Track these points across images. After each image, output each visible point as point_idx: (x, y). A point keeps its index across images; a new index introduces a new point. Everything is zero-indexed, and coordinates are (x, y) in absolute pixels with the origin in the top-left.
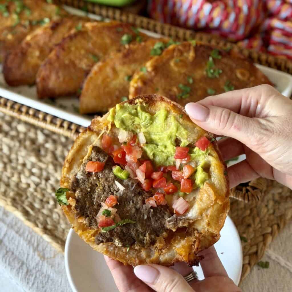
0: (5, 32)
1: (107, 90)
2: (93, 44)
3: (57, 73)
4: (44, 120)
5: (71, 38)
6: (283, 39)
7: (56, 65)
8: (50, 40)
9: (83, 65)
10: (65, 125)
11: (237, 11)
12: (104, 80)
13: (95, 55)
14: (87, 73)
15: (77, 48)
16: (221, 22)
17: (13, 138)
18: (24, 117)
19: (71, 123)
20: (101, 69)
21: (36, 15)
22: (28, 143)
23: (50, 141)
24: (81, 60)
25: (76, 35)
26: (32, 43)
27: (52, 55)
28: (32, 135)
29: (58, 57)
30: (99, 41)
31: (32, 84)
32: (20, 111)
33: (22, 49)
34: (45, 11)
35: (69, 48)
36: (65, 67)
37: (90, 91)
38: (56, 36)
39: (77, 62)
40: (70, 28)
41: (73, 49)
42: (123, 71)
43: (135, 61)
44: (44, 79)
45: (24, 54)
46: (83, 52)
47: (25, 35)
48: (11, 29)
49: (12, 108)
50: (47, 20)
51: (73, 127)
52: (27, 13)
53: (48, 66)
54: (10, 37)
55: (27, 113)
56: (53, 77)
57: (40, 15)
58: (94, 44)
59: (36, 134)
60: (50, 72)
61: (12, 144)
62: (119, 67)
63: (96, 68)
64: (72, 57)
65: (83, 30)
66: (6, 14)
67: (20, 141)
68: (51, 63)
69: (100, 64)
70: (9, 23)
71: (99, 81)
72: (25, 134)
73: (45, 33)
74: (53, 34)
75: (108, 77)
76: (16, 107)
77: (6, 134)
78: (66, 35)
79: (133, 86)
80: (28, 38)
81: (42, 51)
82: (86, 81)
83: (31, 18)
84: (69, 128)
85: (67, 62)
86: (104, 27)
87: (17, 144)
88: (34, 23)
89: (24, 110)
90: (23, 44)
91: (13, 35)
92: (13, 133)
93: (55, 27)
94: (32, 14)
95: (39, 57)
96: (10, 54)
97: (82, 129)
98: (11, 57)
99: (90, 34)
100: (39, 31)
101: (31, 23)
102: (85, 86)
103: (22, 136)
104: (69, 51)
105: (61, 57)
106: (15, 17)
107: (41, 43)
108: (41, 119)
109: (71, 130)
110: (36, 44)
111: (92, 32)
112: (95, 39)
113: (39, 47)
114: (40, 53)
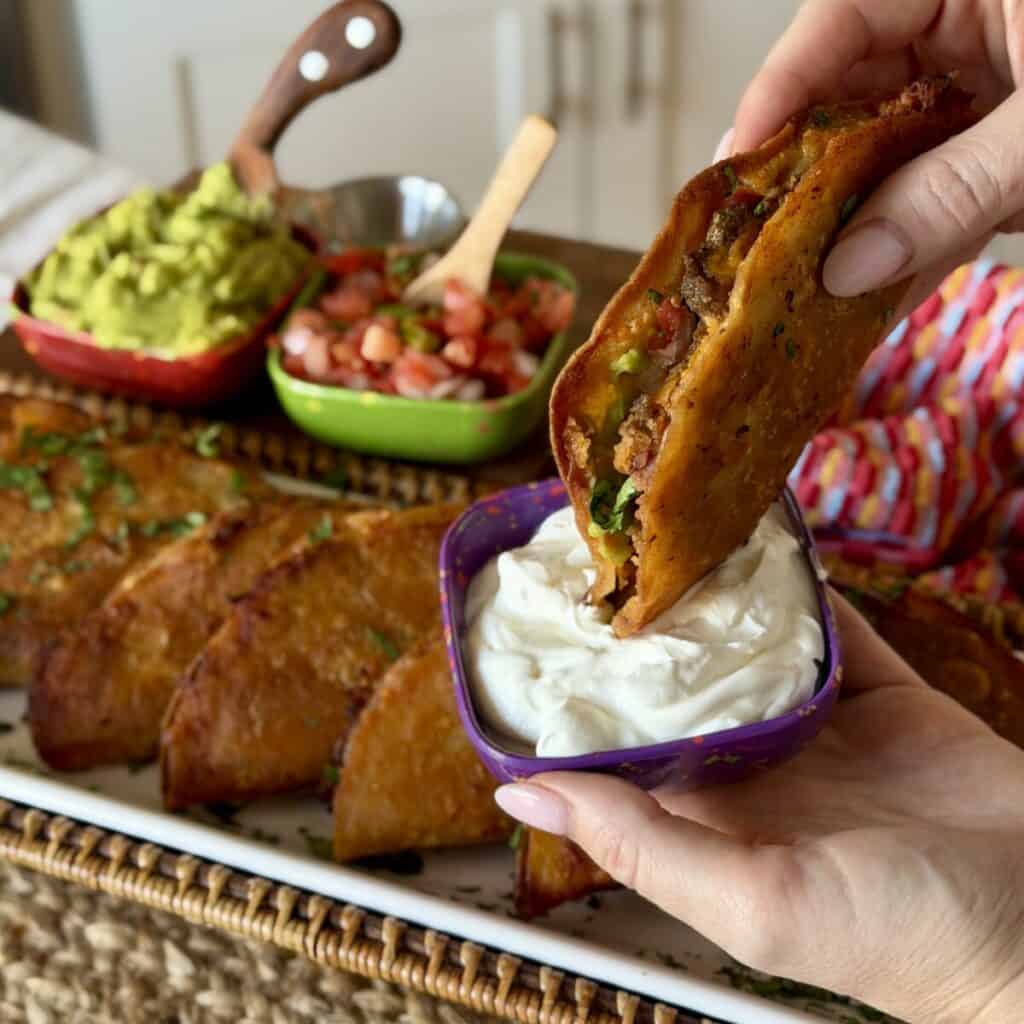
0: (40, 567)
1: (438, 760)
2: (377, 593)
3: (243, 704)
4: (197, 886)
5: (292, 569)
7: (239, 675)
8: (211, 588)
9: (342, 671)
10: (282, 902)
11: (907, 461)
12: (425, 725)
13: (387, 635)
14: (359, 701)
15: (316, 610)
16: (849, 502)
17: (65, 976)
18: (114, 884)
19: (303, 895)
20: (411, 682)
21: (156, 500)
22: (126, 993)
23: (215, 981)
24: (331, 652)
25: (310, 559)
26: (143, 601)
27: (222, 638)
28: (141, 959)
29: (243, 645)
30: (401, 578)
31: (144, 757)
32: (97, 856)
33: (105, 624)
34: (190, 487)
35: (285, 608)
36: (271, 681)
37: (372, 769)
38: (232, 570)
39: (318, 661)
40: (286, 540)
41: (301, 611)
44: (189, 733)
45: (112, 644)
46: (339, 623)
47: (114, 576)
48: (61, 556)
49: (67, 845)
50: (197, 518)
51: (312, 909)
52: (122, 494)
53: (205, 682)
54: (56, 584)
55: (128, 864)
56: (227, 723)
57: (172, 501)
58: (383, 591)
59: (159, 955)
60: (215, 703)
61: (64, 998)
63: (391, 679)
64: (299, 641)
65: (338, 538)
66: (42, 503)
67: (95, 988)
68: (215, 671)
69: (407, 663)
70: (53, 534)
71: (407, 730)
72: (116, 957)
73: (191, 561)
74: (222, 563)
75: (440, 711)
76: (84, 842)
77: (41, 961)
78: (273, 563)
80: (128, 583)
81: (180, 629)
82: (355, 732)
83: (134, 511)
84: (297, 916)
85: (278, 663)
86: (415, 528)
87: (85, 1000)
88: (149, 529)
89: (114, 851)
90: (109, 607)
91: (68, 577)
92: (69, 956)
93: (229, 537)
94: (138, 498)
95: (168, 654)
96: (58, 644)
97: (350, 915)
98: (62, 656)
99: (365, 552)
100: (168, 556)
101: (135, 531)
102: (351, 751)
103: (102, 966)
104: (289, 621)
105: (258, 646)
106: (76, 509)
107: (178, 599)
108: (182, 885)
109: (307, 921)
110: (158, 602)
111: (371, 545)
112: (383, 569)
113: (168, 613)
114: (173, 637)
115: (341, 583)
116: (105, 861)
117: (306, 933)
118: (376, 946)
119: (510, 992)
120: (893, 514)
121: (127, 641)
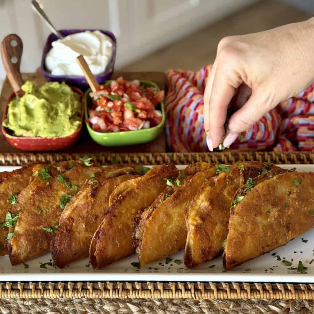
6: (310, 133)
11: (264, 120)
16: (253, 134)
42: (175, 212)
43: (186, 199)
62: (171, 211)
79: (192, 224)
108: (152, 291)
109: (190, 290)
110: (79, 216)
111: (138, 189)
112: (141, 194)
113: (83, 218)
114: (86, 225)
115: (132, 201)
116: (127, 290)
117: (191, 293)
118: (211, 291)
119: (251, 293)
120: (264, 134)
121: (74, 229)
